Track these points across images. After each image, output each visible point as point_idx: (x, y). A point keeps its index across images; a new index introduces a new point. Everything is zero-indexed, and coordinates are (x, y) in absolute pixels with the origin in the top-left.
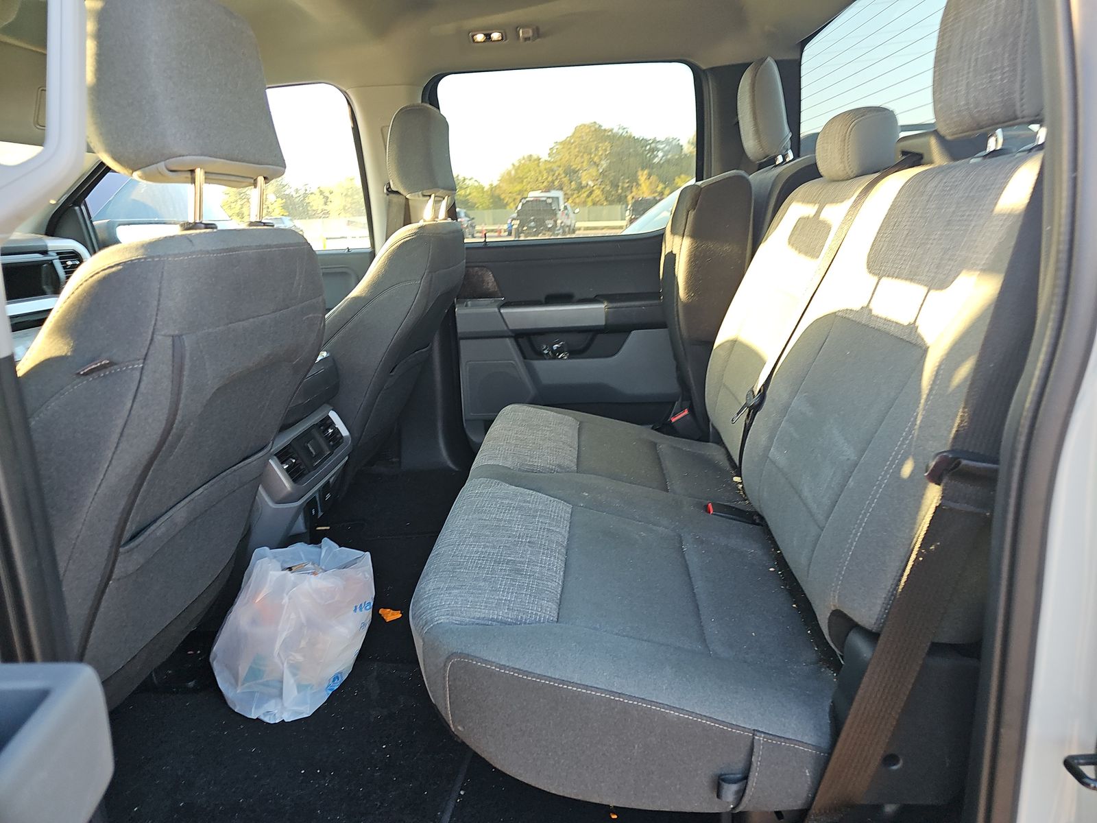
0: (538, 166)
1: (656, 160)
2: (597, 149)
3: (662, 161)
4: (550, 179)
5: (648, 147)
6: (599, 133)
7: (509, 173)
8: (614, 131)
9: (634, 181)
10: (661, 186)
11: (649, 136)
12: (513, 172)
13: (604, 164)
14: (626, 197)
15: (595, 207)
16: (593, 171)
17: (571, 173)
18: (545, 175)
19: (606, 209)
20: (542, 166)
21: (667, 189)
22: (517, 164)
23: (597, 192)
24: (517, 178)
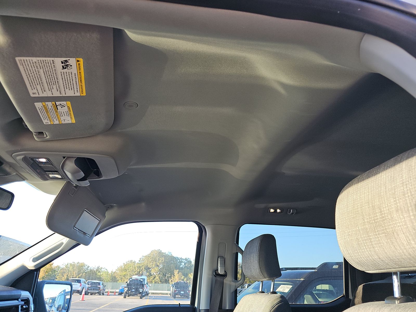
0: (134, 265)
1: (181, 266)
2: (159, 260)
3: (183, 267)
4: (138, 271)
5: (179, 261)
6: (160, 254)
7: (121, 267)
8: (166, 254)
9: (172, 274)
10: (183, 277)
11: (179, 257)
12: (123, 267)
13: (161, 266)
14: (169, 280)
15: (155, 284)
16: (157, 269)
17: (148, 269)
18: (137, 269)
19: (161, 285)
20: (136, 265)
21: (185, 278)
22: (125, 263)
23: (157, 278)
24: (125, 269)
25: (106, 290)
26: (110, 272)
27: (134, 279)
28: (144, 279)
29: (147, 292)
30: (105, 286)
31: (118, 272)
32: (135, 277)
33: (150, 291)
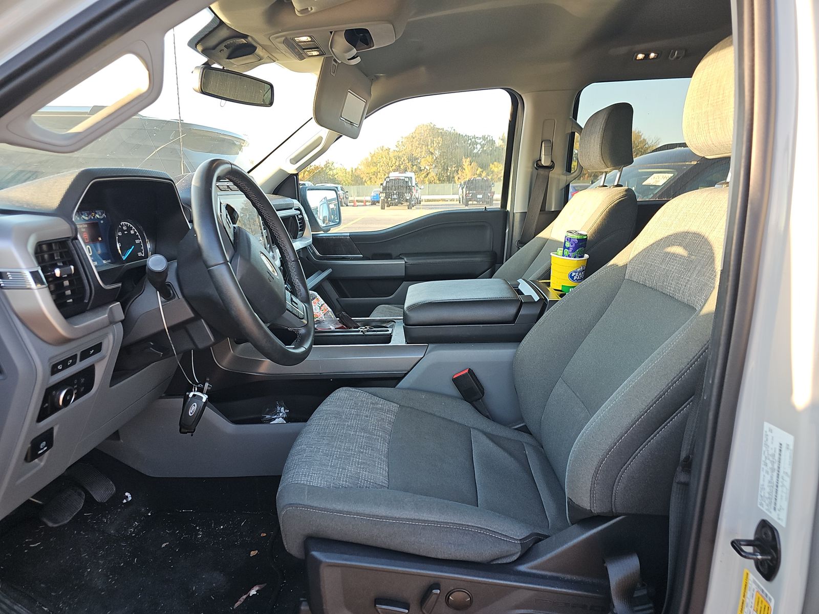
0: (388, 154)
1: (475, 151)
2: (432, 142)
3: (479, 152)
4: (397, 164)
5: (470, 141)
6: (435, 132)
7: (367, 159)
8: (445, 130)
9: (460, 166)
10: (480, 170)
11: (470, 134)
12: (370, 159)
13: (437, 153)
14: (454, 177)
15: (431, 185)
16: (429, 158)
17: (413, 160)
18: (394, 161)
19: (440, 187)
20: (391, 155)
21: (484, 172)
22: (373, 153)
23: (432, 174)
24: (372, 163)
25: (350, 198)
26: (349, 170)
27: (394, 178)
28: (411, 178)
29: (417, 199)
30: (347, 192)
31: (362, 167)
32: (394, 175)
33: (423, 197)
